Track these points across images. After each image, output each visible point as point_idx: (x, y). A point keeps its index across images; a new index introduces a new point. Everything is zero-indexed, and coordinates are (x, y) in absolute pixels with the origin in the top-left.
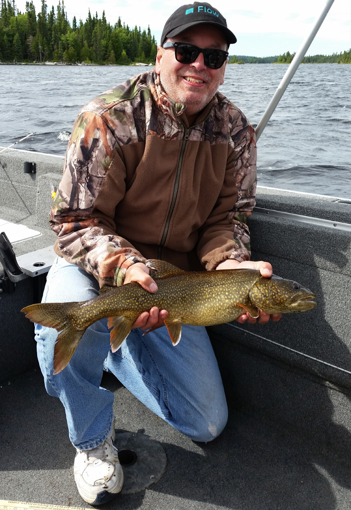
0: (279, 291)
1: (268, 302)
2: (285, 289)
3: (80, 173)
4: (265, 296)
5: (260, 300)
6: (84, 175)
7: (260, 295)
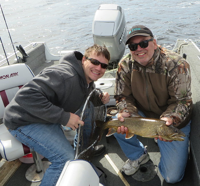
0: (168, 131)
1: (162, 134)
2: (171, 131)
3: (117, 83)
4: (162, 132)
5: (160, 133)
6: (119, 84)
7: (160, 131)
